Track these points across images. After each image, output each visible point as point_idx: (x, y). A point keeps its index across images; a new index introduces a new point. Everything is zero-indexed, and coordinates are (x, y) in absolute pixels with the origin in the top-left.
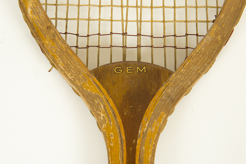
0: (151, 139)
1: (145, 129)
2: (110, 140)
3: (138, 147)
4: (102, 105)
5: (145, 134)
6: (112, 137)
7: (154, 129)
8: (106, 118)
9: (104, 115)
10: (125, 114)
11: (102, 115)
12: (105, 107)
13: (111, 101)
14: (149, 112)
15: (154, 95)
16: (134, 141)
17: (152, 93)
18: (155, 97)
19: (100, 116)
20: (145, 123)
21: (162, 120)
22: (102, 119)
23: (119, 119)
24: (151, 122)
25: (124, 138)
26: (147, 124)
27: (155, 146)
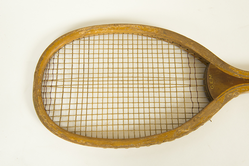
0: (242, 73)
1: (238, 75)
2: (245, 90)
3: (247, 78)
4: (230, 94)
5: (240, 75)
6: (244, 89)
7: (237, 71)
8: (235, 92)
9: (234, 93)
10: (232, 84)
11: (234, 94)
12: (230, 93)
13: (227, 90)
14: (230, 73)
15: (222, 71)
16: (244, 80)
17: (221, 72)
18: (223, 71)
19: (235, 95)
20: (235, 75)
21: (233, 68)
22: (236, 94)
23: (235, 86)
24: (234, 72)
25: (243, 84)
26: (236, 74)
27: (245, 71)
